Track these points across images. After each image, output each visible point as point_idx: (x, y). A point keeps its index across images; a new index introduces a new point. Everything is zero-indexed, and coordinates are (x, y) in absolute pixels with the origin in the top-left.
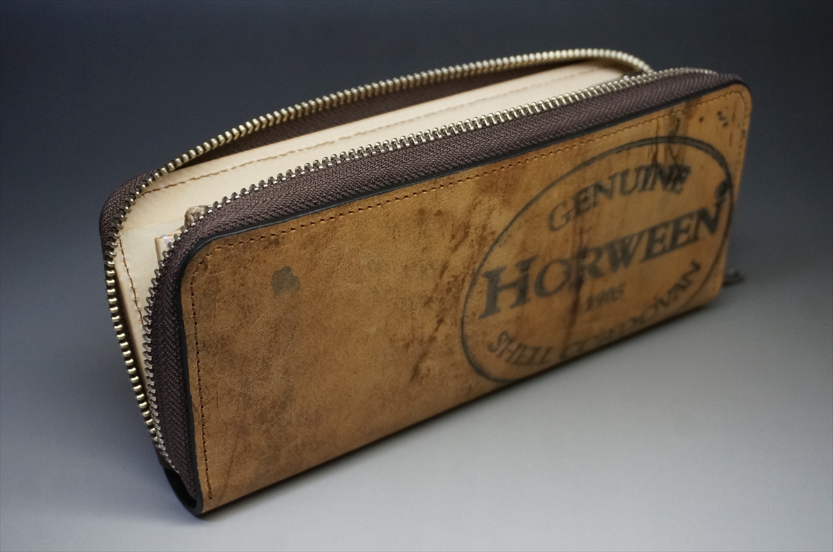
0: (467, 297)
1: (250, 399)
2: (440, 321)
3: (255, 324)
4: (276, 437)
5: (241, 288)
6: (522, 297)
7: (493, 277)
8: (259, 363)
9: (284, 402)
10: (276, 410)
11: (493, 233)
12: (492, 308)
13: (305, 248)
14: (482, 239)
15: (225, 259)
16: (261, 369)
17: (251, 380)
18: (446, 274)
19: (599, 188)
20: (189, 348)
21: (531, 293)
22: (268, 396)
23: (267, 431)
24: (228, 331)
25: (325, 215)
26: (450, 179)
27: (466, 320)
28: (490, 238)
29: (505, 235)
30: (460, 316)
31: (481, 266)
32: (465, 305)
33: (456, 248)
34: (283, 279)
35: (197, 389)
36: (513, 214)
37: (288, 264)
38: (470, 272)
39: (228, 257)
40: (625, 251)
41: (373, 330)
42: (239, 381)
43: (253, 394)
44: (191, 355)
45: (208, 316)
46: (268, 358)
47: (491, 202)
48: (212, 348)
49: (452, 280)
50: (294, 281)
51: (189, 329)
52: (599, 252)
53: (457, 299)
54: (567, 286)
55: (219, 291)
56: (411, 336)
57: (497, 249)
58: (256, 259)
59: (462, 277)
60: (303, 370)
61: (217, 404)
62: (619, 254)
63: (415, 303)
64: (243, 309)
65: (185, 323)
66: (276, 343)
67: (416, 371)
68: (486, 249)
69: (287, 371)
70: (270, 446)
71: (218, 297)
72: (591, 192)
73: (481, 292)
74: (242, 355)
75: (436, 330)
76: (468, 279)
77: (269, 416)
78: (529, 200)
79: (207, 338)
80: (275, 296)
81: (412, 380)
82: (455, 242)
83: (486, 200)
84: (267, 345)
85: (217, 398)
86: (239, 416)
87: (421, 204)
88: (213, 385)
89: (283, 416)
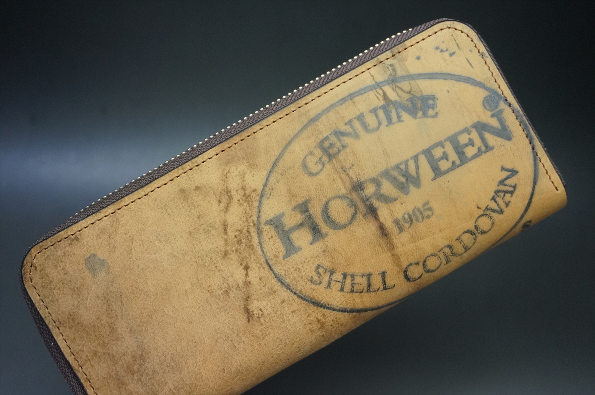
0: (260, 243)
1: (114, 357)
2: (247, 268)
3: (88, 300)
4: (149, 384)
5: (66, 276)
6: (316, 231)
7: (276, 223)
8: (107, 328)
9: (142, 355)
10: (138, 362)
11: (254, 191)
12: (291, 249)
13: (100, 238)
14: (247, 197)
15: (45, 260)
16: (110, 332)
17: (107, 342)
18: (229, 230)
19: (339, 134)
20: (50, 327)
21: (324, 228)
22: (127, 352)
23: (140, 380)
24: (71, 308)
25: (106, 212)
26: (194, 163)
27: (271, 263)
28: (254, 195)
29: (267, 189)
30: (263, 260)
31: (259, 217)
32: (263, 251)
33: (227, 209)
34: (93, 264)
35: (70, 356)
36: (265, 173)
37: (92, 252)
38: (251, 224)
39: (47, 257)
40: (406, 175)
41: (188, 285)
42: (99, 344)
43: (114, 352)
44: (55, 332)
45: (52, 301)
46: (111, 323)
47: (239, 169)
48: (66, 323)
49: (237, 233)
50: (103, 263)
51: (43, 312)
52: (376, 182)
53: (251, 247)
54: (360, 216)
55: (51, 282)
56: (226, 285)
57: (265, 201)
58: (67, 253)
59: (246, 229)
60: (144, 328)
61: (91, 364)
62: (403, 180)
63: (213, 258)
64: (74, 290)
65: (38, 309)
66: (112, 310)
67: (247, 310)
68: (256, 204)
69: (131, 330)
71: (53, 287)
72: (333, 139)
73: (272, 237)
74: (90, 324)
75: (247, 275)
76: (253, 231)
77: (135, 368)
78: (274, 159)
79: (59, 317)
80: (94, 276)
81: (249, 321)
82: (223, 205)
83: (233, 169)
84: (106, 313)
85: (89, 360)
86: (113, 371)
87: (179, 186)
88: (81, 350)
89: (147, 367)
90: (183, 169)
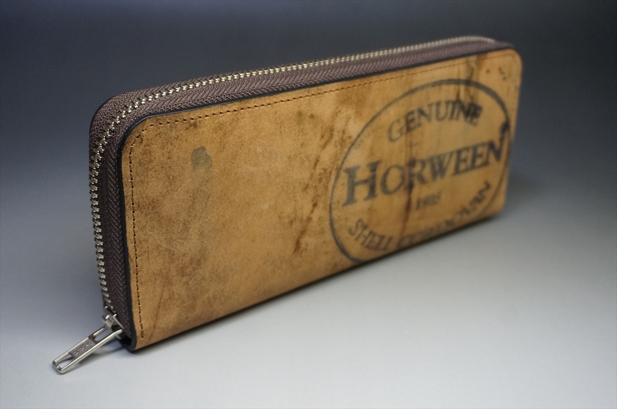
0: (334, 187)
1: (173, 255)
2: (315, 205)
3: (178, 192)
4: (193, 288)
5: (168, 160)
6: (372, 193)
7: (351, 172)
8: (181, 225)
9: (200, 260)
10: (193, 266)
11: (350, 137)
12: (351, 199)
13: (216, 133)
14: (343, 141)
15: (156, 135)
16: (182, 230)
17: (174, 238)
18: (318, 167)
19: (421, 112)
20: (127, 207)
21: (378, 190)
22: (187, 253)
23: (187, 283)
24: (157, 196)
25: (230, 108)
26: (319, 90)
27: (333, 206)
28: (348, 141)
29: (359, 139)
30: (328, 202)
31: (343, 163)
32: (332, 194)
33: (324, 146)
34: (199, 156)
35: (132, 243)
36: (363, 124)
37: (203, 145)
38: (335, 167)
39: (159, 134)
40: (441, 165)
41: (266, 207)
42: (166, 239)
43: (176, 251)
44: (129, 213)
45: (142, 182)
46: (188, 222)
47: (348, 112)
48: (145, 209)
49: (322, 171)
50: (208, 158)
51: (127, 191)
52: (423, 163)
53: (326, 188)
54: (402, 188)
55: (151, 161)
56: (294, 215)
57: (353, 151)
58: (180, 137)
59: (329, 170)
60: (213, 235)
61: (148, 257)
62: (437, 168)
63: (296, 188)
64: (169, 178)
65: (124, 186)
66: (194, 209)
67: (298, 243)
68: (346, 150)
69: (201, 234)
70: (189, 296)
71: (150, 167)
72: (416, 115)
73: (343, 184)
74: (168, 216)
75: (312, 212)
76: (334, 172)
77: (188, 270)
78: (374, 114)
79: (141, 200)
80: (194, 170)
81: (295, 251)
82: (323, 141)
83: (344, 110)
84: (187, 211)
85: (148, 252)
86: (165, 269)
87: (299, 107)
88: (145, 240)
89: (199, 272)
90: (308, 92)
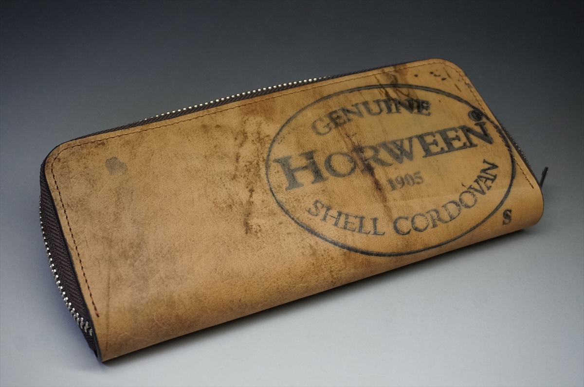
0: (267, 174)
1: (111, 241)
2: (252, 191)
3: (101, 191)
4: (140, 270)
5: (85, 169)
6: (319, 177)
7: (284, 163)
8: (111, 216)
9: (140, 244)
10: (135, 249)
11: (268, 136)
12: (294, 183)
13: (124, 147)
14: (260, 140)
15: (70, 155)
16: (114, 220)
17: (108, 228)
18: (240, 160)
19: (346, 111)
20: (58, 208)
21: (325, 173)
22: (125, 239)
23: (132, 265)
24: (83, 196)
25: (134, 130)
26: (218, 109)
27: (274, 191)
28: (267, 139)
29: (279, 137)
30: (267, 187)
31: (269, 155)
32: (268, 180)
33: (241, 145)
34: (113, 164)
35: (69, 235)
36: (279, 126)
37: (114, 156)
38: (261, 159)
39: (72, 153)
40: (401, 148)
42: (100, 229)
43: (113, 238)
44: (60, 212)
45: (67, 187)
46: (118, 213)
47: (256, 119)
48: (74, 207)
49: (248, 164)
50: (122, 165)
52: (375, 149)
53: (258, 176)
54: (358, 171)
55: (70, 172)
56: (230, 200)
57: (276, 145)
58: (91, 153)
59: (256, 162)
60: (147, 221)
61: (87, 245)
62: (398, 152)
63: (223, 179)
64: (90, 182)
65: (51, 192)
66: (120, 203)
67: (247, 226)
68: (268, 146)
69: (134, 222)
70: (138, 277)
71: (71, 176)
72: (341, 113)
73: (278, 172)
74: (97, 211)
75: (251, 196)
76: (262, 163)
77: (130, 254)
78: (288, 118)
79: (69, 201)
80: (111, 174)
81: (247, 233)
82: (238, 142)
83: (251, 118)
84: (114, 204)
85: (86, 241)
86: (107, 254)
87: (202, 122)
88: (81, 231)
89: (142, 254)
90: (208, 112)
